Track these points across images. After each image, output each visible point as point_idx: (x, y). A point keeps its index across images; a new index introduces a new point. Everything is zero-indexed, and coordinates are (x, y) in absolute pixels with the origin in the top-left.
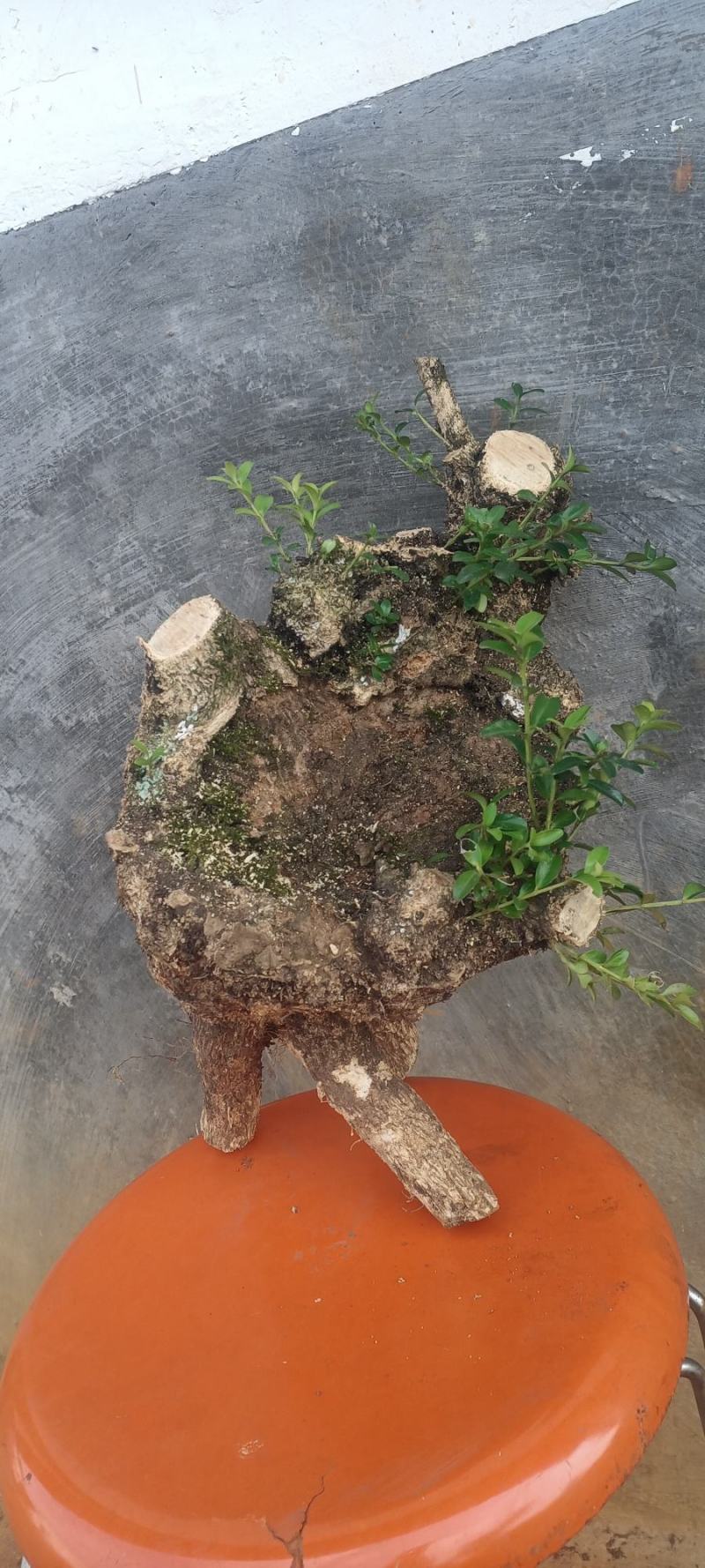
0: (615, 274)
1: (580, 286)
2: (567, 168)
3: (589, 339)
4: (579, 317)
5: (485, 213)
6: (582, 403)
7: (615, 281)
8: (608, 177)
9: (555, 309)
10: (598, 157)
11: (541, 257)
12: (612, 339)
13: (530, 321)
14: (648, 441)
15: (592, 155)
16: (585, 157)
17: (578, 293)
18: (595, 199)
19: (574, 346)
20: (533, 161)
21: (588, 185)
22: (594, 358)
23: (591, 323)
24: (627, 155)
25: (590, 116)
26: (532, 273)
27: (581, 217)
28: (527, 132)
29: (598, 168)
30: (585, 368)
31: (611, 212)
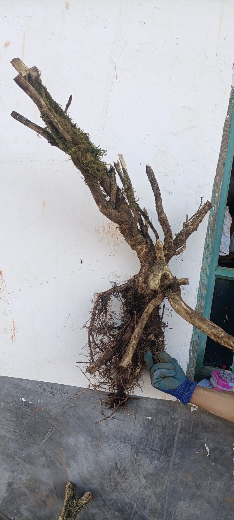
0: (22, 420)
1: (16, 419)
2: (20, 400)
3: (14, 429)
4: (14, 424)
5: (4, 401)
6: (10, 439)
7: (22, 421)
8: (26, 404)
9: (10, 421)
10: (26, 401)
11: (11, 412)
12: (18, 430)
13: (6, 421)
14: (19, 449)
15: (25, 400)
16: (24, 400)
17: (15, 420)
18: (23, 407)
19: (12, 429)
20: (15, 397)
21: (23, 404)
22: (14, 432)
23: (16, 426)
24: (30, 402)
25: (26, 394)
26: (9, 414)
27: (20, 409)
28: (16, 392)
29: (25, 402)
30: (12, 433)
31: (25, 410)
